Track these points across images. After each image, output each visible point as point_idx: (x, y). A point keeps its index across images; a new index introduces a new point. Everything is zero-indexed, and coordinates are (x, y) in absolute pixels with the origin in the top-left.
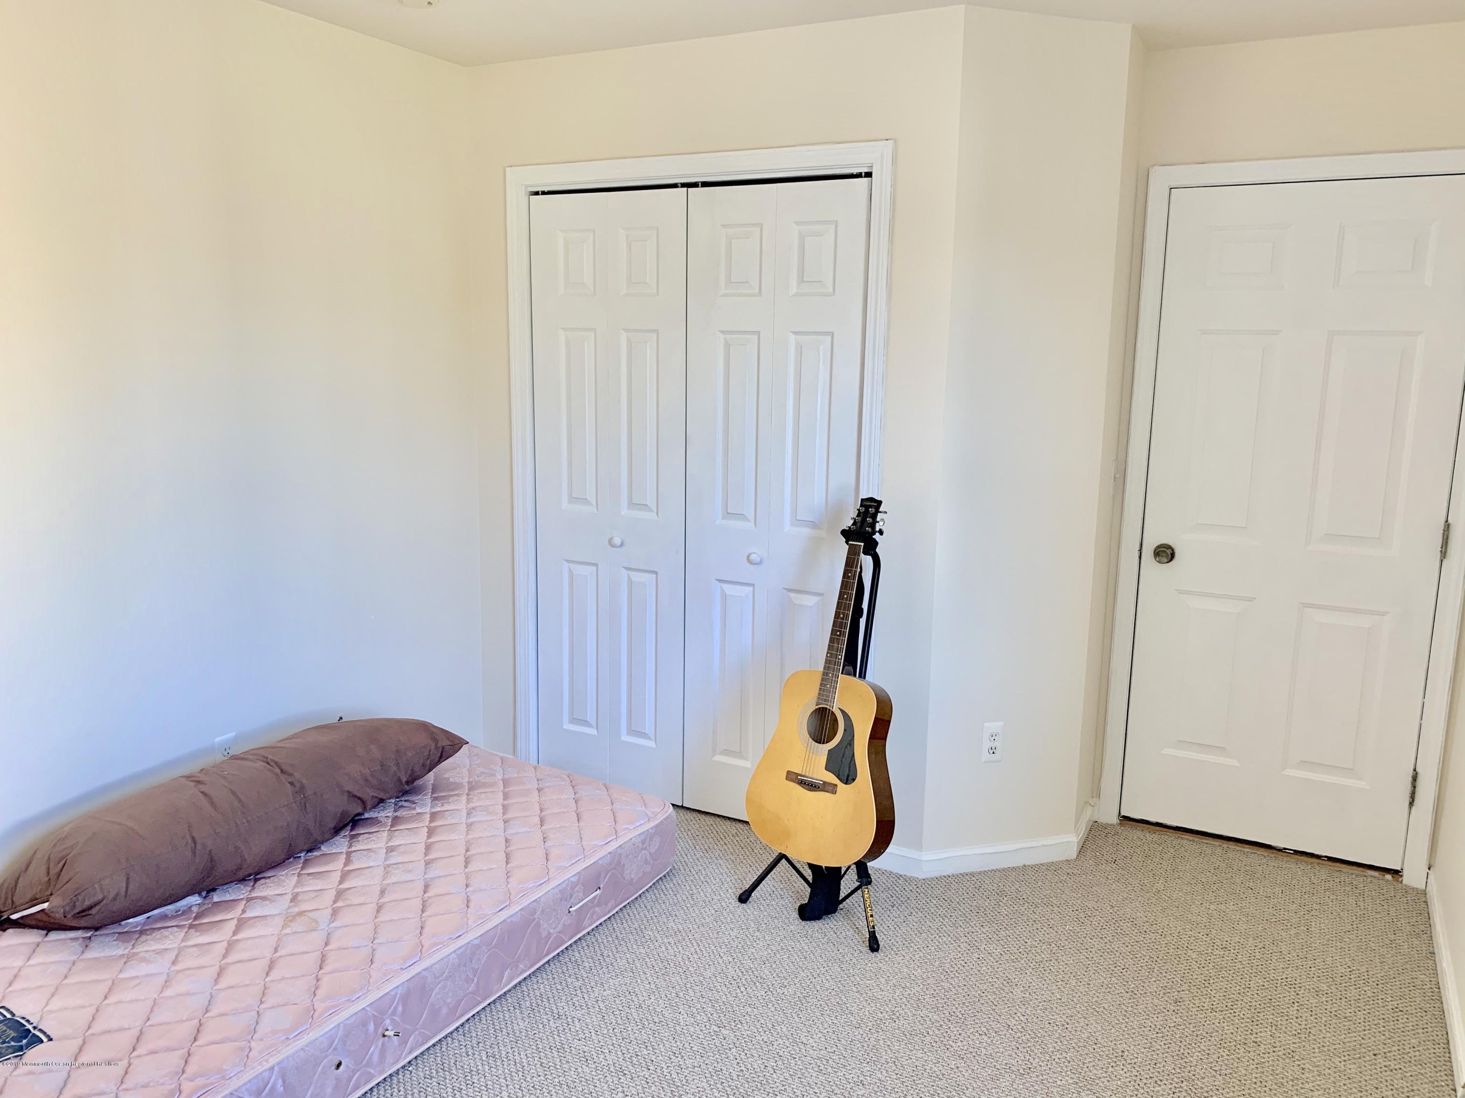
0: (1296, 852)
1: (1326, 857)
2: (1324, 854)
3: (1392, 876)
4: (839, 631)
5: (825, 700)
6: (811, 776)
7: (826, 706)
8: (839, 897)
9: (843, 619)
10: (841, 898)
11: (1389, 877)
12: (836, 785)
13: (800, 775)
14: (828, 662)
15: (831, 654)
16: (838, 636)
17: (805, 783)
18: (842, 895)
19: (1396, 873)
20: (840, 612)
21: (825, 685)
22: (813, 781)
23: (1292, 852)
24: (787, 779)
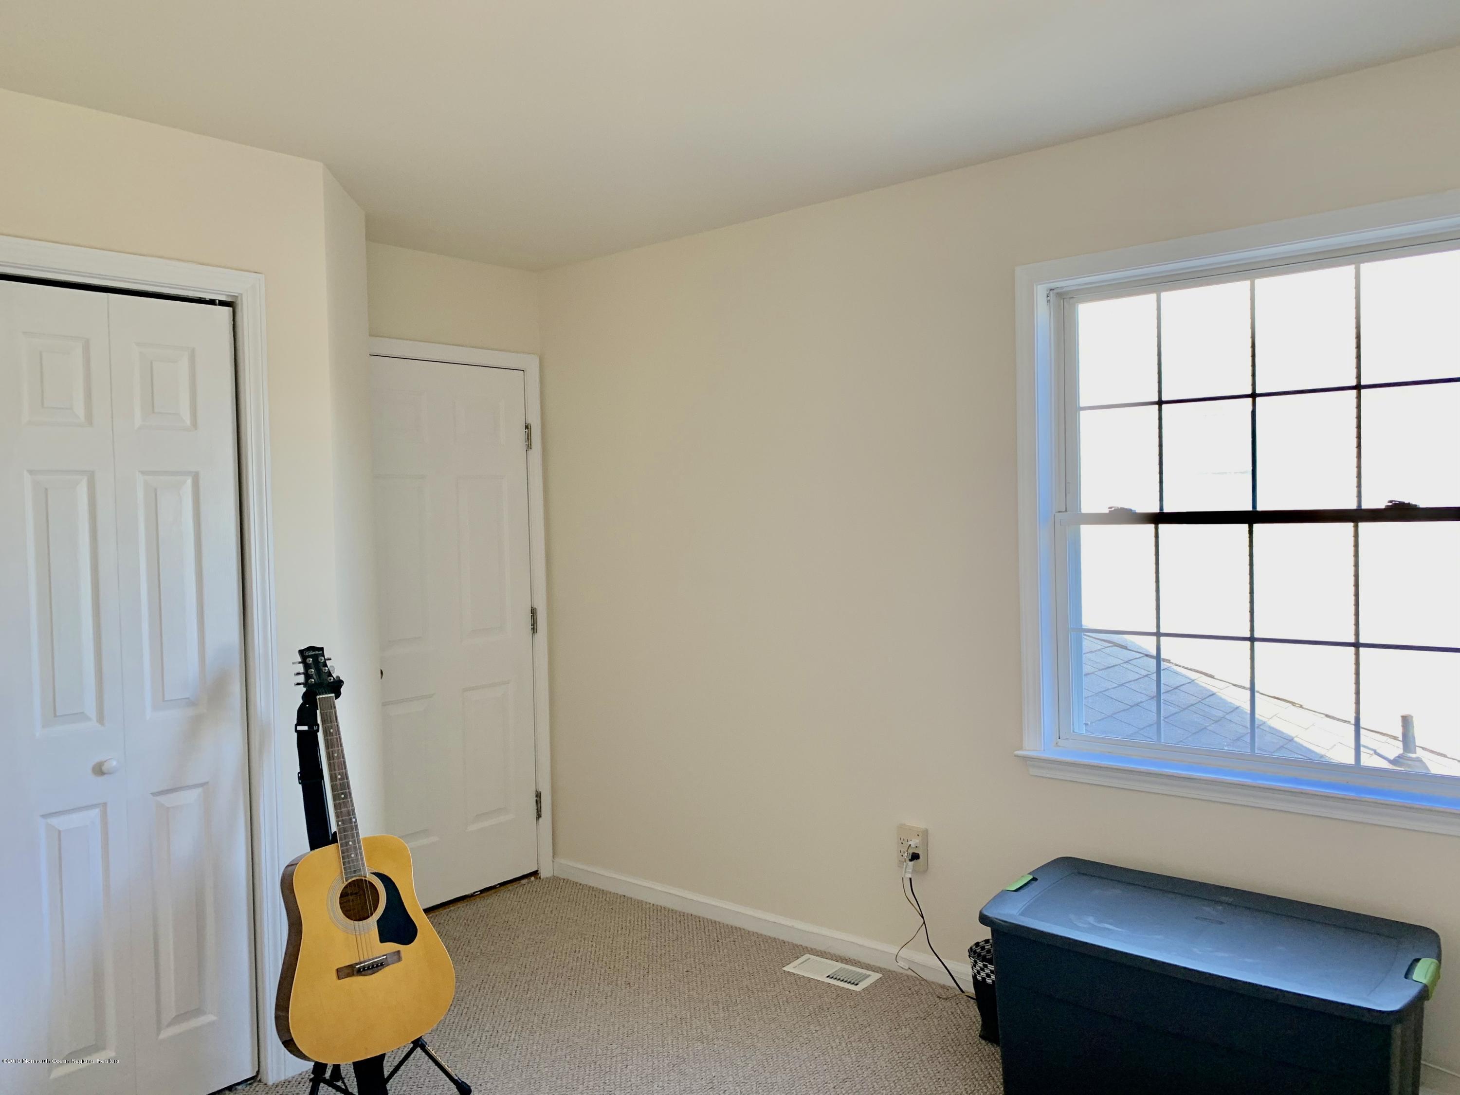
0: (482, 891)
1: (498, 884)
2: (496, 883)
3: (535, 877)
4: (342, 793)
5: (355, 872)
6: (371, 957)
7: (361, 878)
8: (384, 1075)
9: (342, 779)
10: (386, 1076)
11: (533, 878)
12: (399, 952)
13: (357, 964)
14: (342, 831)
15: (343, 821)
16: (343, 799)
17: (364, 970)
18: (386, 1074)
19: (535, 874)
20: (335, 774)
21: (349, 856)
22: (376, 960)
23: (479, 893)
24: (339, 978)
